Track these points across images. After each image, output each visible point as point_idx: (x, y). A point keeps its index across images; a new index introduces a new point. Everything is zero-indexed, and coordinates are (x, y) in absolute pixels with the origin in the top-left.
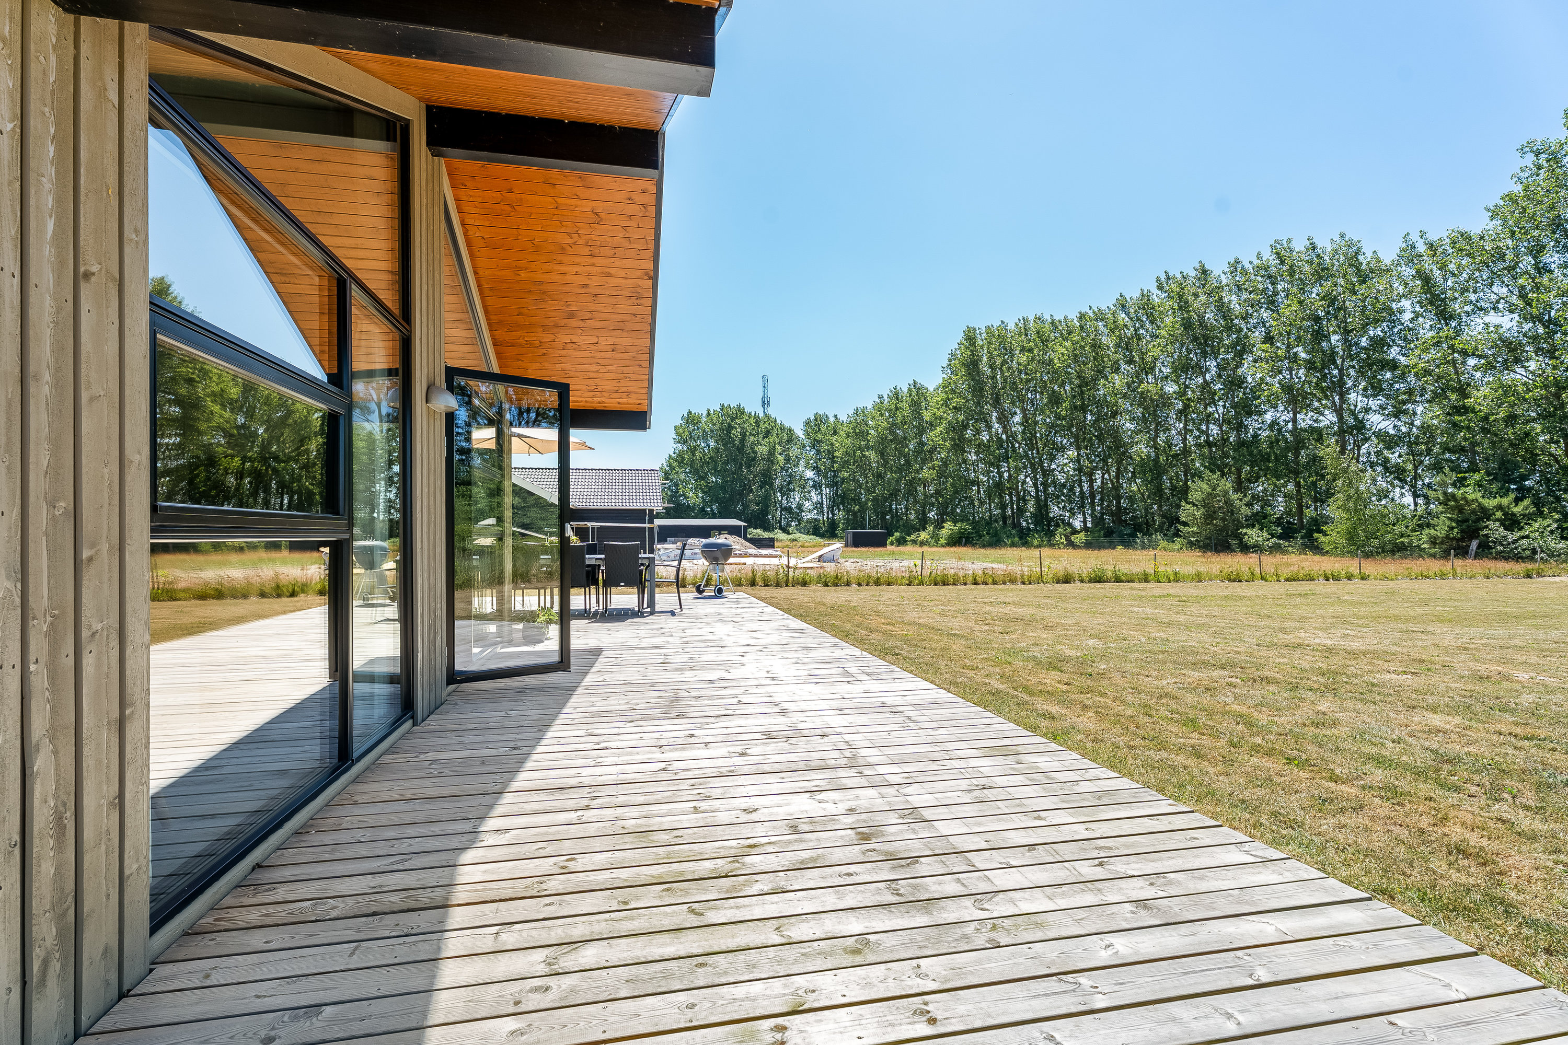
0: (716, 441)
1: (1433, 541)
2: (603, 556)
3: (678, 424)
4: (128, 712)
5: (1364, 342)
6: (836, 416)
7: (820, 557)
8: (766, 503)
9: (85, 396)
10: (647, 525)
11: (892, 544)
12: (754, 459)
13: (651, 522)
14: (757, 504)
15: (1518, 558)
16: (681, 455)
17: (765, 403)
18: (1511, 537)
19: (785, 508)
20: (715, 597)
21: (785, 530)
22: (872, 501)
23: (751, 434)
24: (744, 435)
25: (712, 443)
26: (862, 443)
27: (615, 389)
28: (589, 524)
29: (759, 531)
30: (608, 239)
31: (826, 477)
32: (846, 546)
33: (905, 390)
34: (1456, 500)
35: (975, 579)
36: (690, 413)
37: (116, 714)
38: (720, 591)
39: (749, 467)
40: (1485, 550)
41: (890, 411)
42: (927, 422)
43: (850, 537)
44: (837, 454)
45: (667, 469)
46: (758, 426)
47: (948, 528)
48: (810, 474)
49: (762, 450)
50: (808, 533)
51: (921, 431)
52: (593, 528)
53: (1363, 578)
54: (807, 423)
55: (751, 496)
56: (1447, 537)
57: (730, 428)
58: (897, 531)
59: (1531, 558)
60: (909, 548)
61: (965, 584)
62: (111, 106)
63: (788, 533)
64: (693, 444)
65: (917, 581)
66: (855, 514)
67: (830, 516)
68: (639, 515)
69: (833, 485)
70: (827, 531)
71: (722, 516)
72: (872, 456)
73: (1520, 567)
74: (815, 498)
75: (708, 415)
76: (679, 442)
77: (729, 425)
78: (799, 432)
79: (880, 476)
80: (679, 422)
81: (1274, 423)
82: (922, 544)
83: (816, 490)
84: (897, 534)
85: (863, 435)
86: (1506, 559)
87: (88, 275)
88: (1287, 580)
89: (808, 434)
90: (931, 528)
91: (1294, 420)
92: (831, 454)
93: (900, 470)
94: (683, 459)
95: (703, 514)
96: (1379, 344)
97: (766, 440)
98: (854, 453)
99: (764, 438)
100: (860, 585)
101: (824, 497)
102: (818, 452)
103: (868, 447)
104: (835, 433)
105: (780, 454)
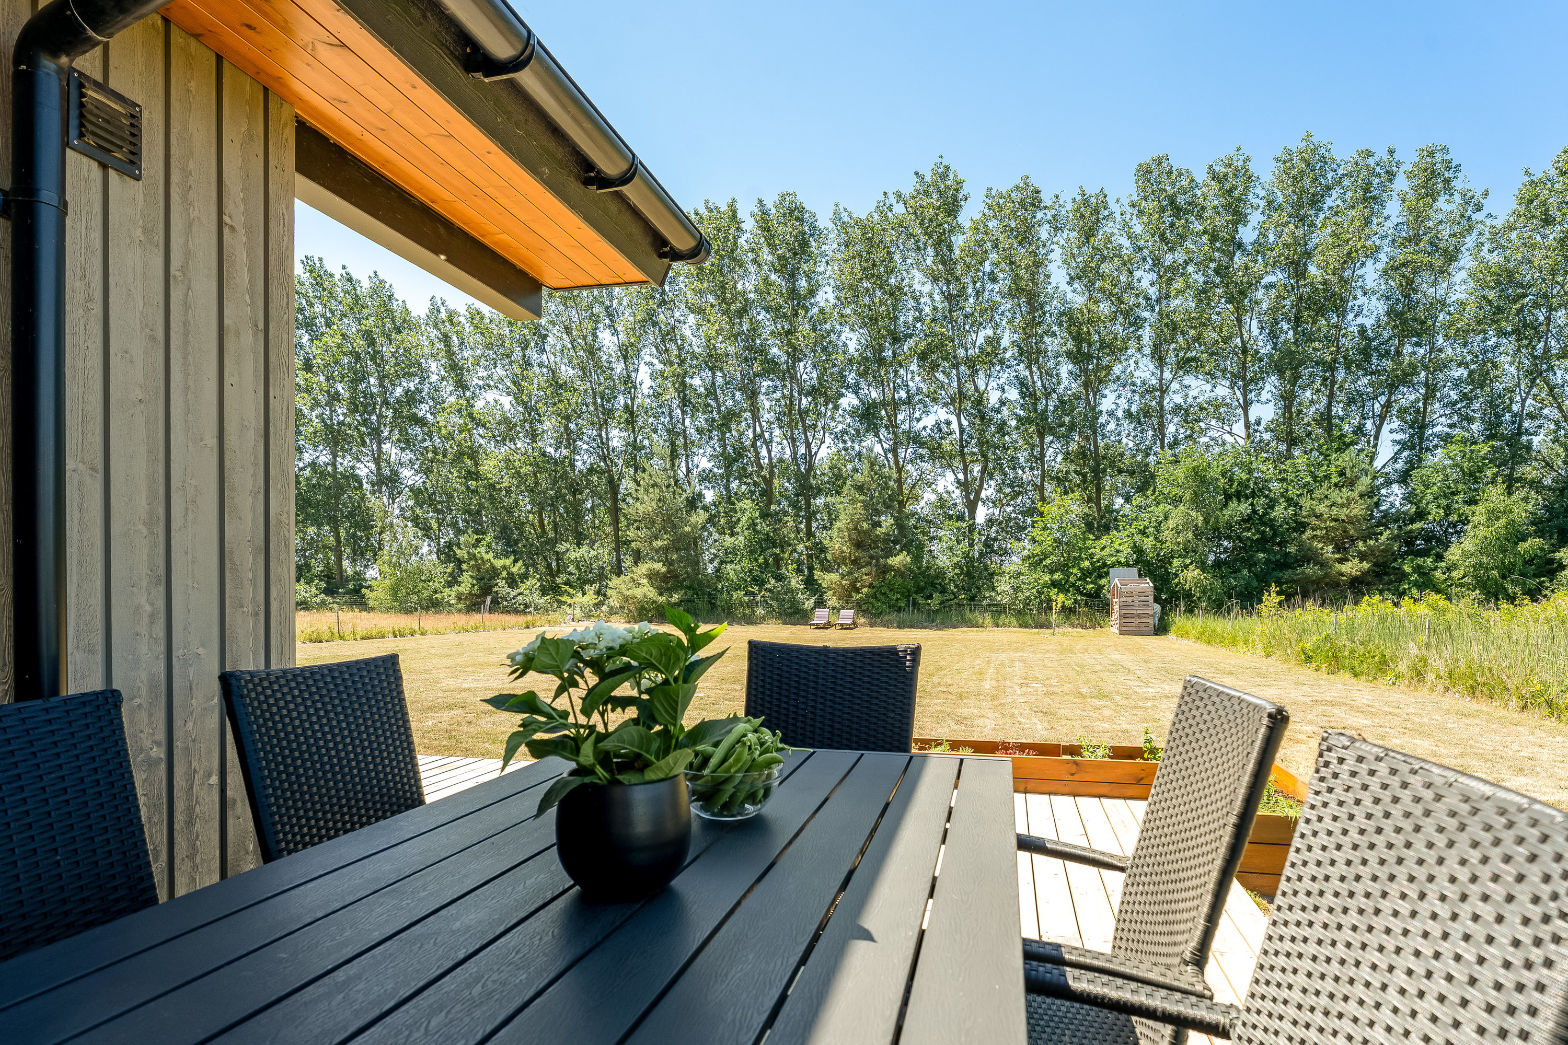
1: (459, 598)
5: (399, 391)
15: (516, 611)
18: (513, 593)
34: (476, 560)
40: (496, 606)
53: (422, 634)
56: (470, 593)
59: (524, 612)
73: (522, 619)
81: (313, 465)
86: (508, 612)
88: (363, 638)
91: (334, 465)
96: (411, 398)
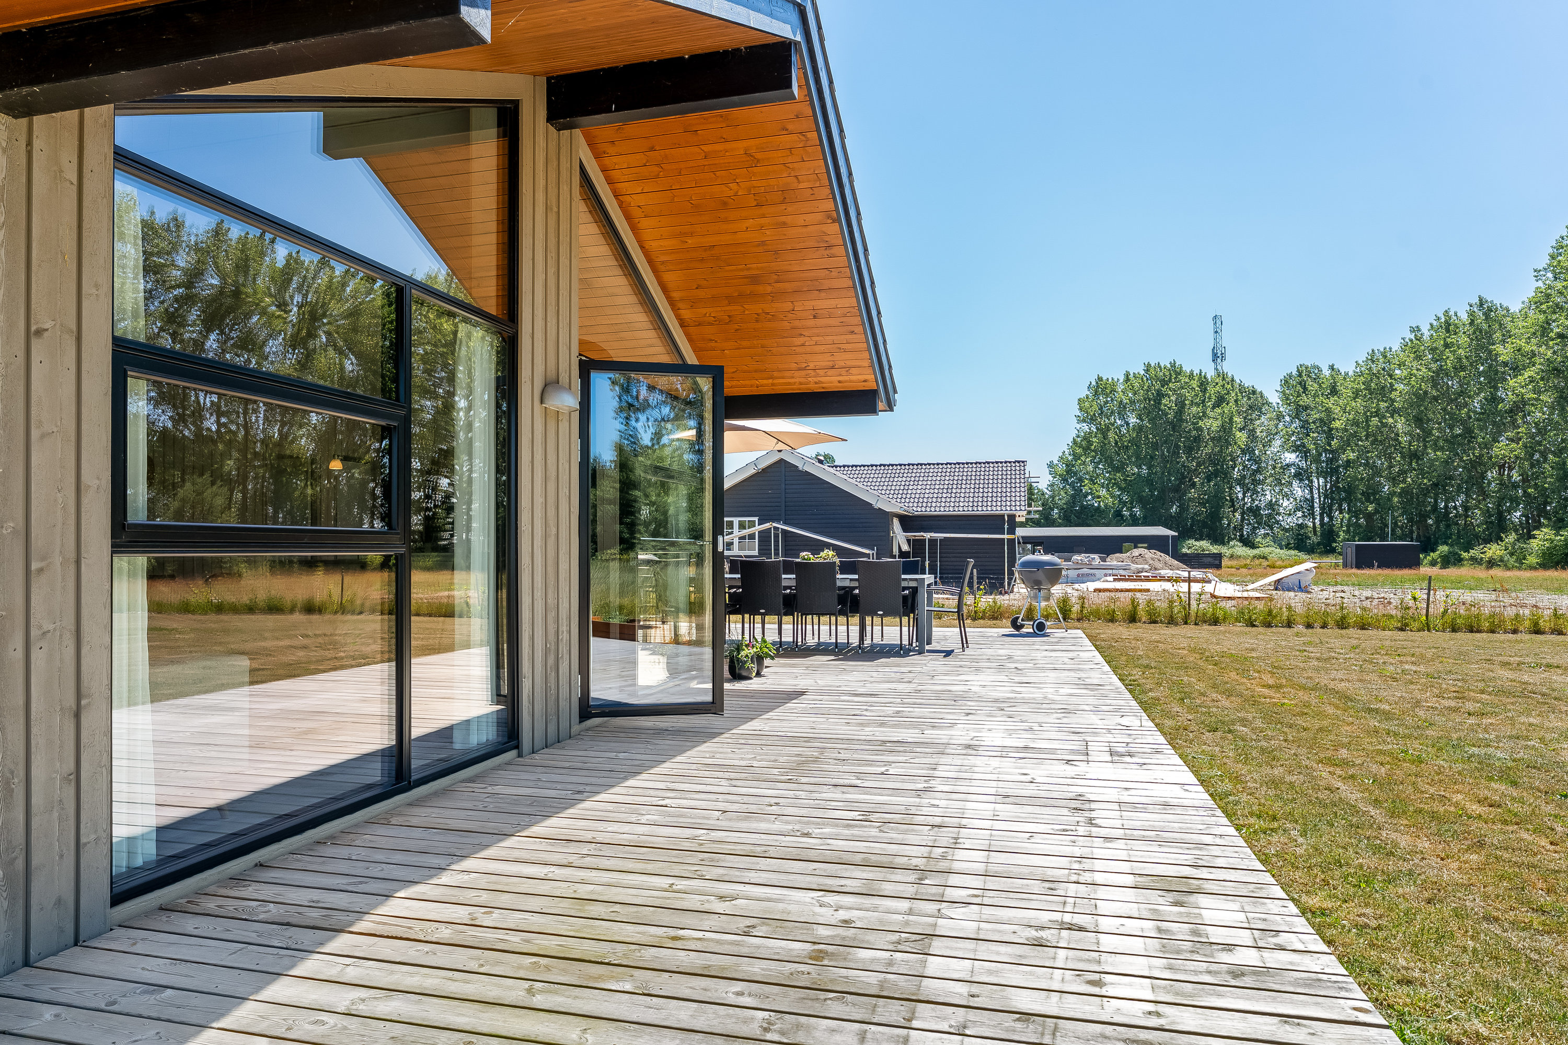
0: (1140, 417)
2: (856, 577)
3: (1083, 395)
4: (83, 702)
6: (1332, 368)
7: (1278, 581)
8: (1216, 503)
9: (35, 434)
10: (1006, 536)
11: (1433, 563)
12: (1198, 439)
13: (1012, 531)
14: (1203, 504)
16: (1087, 438)
17: (1217, 356)
19: (1250, 509)
20: (1034, 635)
21: (1247, 542)
22: (1400, 495)
23: (1192, 403)
24: (1181, 405)
25: (1133, 420)
26: (1383, 405)
27: (831, 364)
28: (928, 536)
29: (1204, 544)
30: (772, 182)
31: (1317, 460)
32: (1345, 565)
33: (1464, 317)
35: (1536, 624)
36: (1100, 379)
37: (71, 701)
38: (1041, 627)
39: (1189, 450)
41: (1433, 350)
42: (1505, 364)
43: (1351, 553)
44: (1337, 424)
45: (1070, 458)
46: (1204, 391)
47: (1543, 538)
48: (1290, 457)
49: (1212, 424)
50: (1288, 546)
51: (1494, 378)
52: (933, 542)
54: (1286, 382)
55: (1193, 493)
57: (1160, 395)
58: (1446, 543)
60: (1464, 571)
61: (1515, 632)
62: (68, 184)
63: (1253, 546)
64: (1104, 421)
65: (1416, 625)
66: (1369, 517)
67: (1326, 519)
68: (994, 522)
69: (1331, 471)
70: (1319, 544)
71: (1146, 522)
72: (1401, 424)
74: (1299, 491)
75: (1127, 379)
76: (1084, 421)
77: (1159, 391)
78: (1274, 398)
79: (1415, 456)
80: (1084, 392)
82: (1491, 564)
83: (1301, 480)
84: (1443, 549)
85: (1383, 392)
87: (39, 332)
89: (1286, 398)
90: (1512, 537)
92: (1325, 424)
93: (1452, 442)
94: (1090, 443)
95: (1119, 519)
97: (1218, 410)
98: (1367, 420)
99: (1214, 408)
100: (1309, 626)
101: (1315, 492)
102: (1305, 425)
103: (1394, 412)
104: (1334, 391)
105: (1241, 430)
